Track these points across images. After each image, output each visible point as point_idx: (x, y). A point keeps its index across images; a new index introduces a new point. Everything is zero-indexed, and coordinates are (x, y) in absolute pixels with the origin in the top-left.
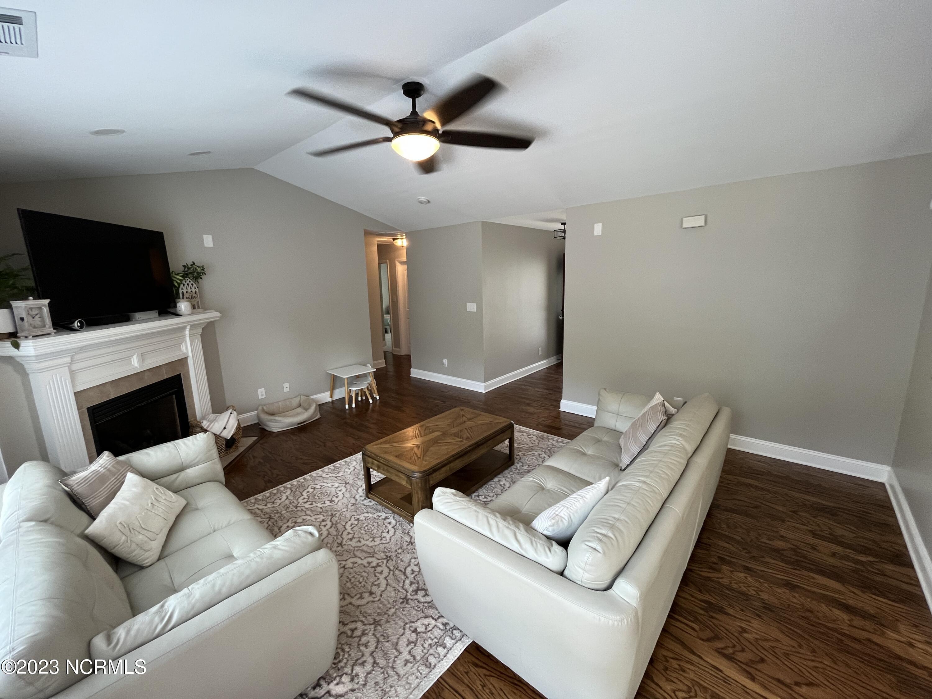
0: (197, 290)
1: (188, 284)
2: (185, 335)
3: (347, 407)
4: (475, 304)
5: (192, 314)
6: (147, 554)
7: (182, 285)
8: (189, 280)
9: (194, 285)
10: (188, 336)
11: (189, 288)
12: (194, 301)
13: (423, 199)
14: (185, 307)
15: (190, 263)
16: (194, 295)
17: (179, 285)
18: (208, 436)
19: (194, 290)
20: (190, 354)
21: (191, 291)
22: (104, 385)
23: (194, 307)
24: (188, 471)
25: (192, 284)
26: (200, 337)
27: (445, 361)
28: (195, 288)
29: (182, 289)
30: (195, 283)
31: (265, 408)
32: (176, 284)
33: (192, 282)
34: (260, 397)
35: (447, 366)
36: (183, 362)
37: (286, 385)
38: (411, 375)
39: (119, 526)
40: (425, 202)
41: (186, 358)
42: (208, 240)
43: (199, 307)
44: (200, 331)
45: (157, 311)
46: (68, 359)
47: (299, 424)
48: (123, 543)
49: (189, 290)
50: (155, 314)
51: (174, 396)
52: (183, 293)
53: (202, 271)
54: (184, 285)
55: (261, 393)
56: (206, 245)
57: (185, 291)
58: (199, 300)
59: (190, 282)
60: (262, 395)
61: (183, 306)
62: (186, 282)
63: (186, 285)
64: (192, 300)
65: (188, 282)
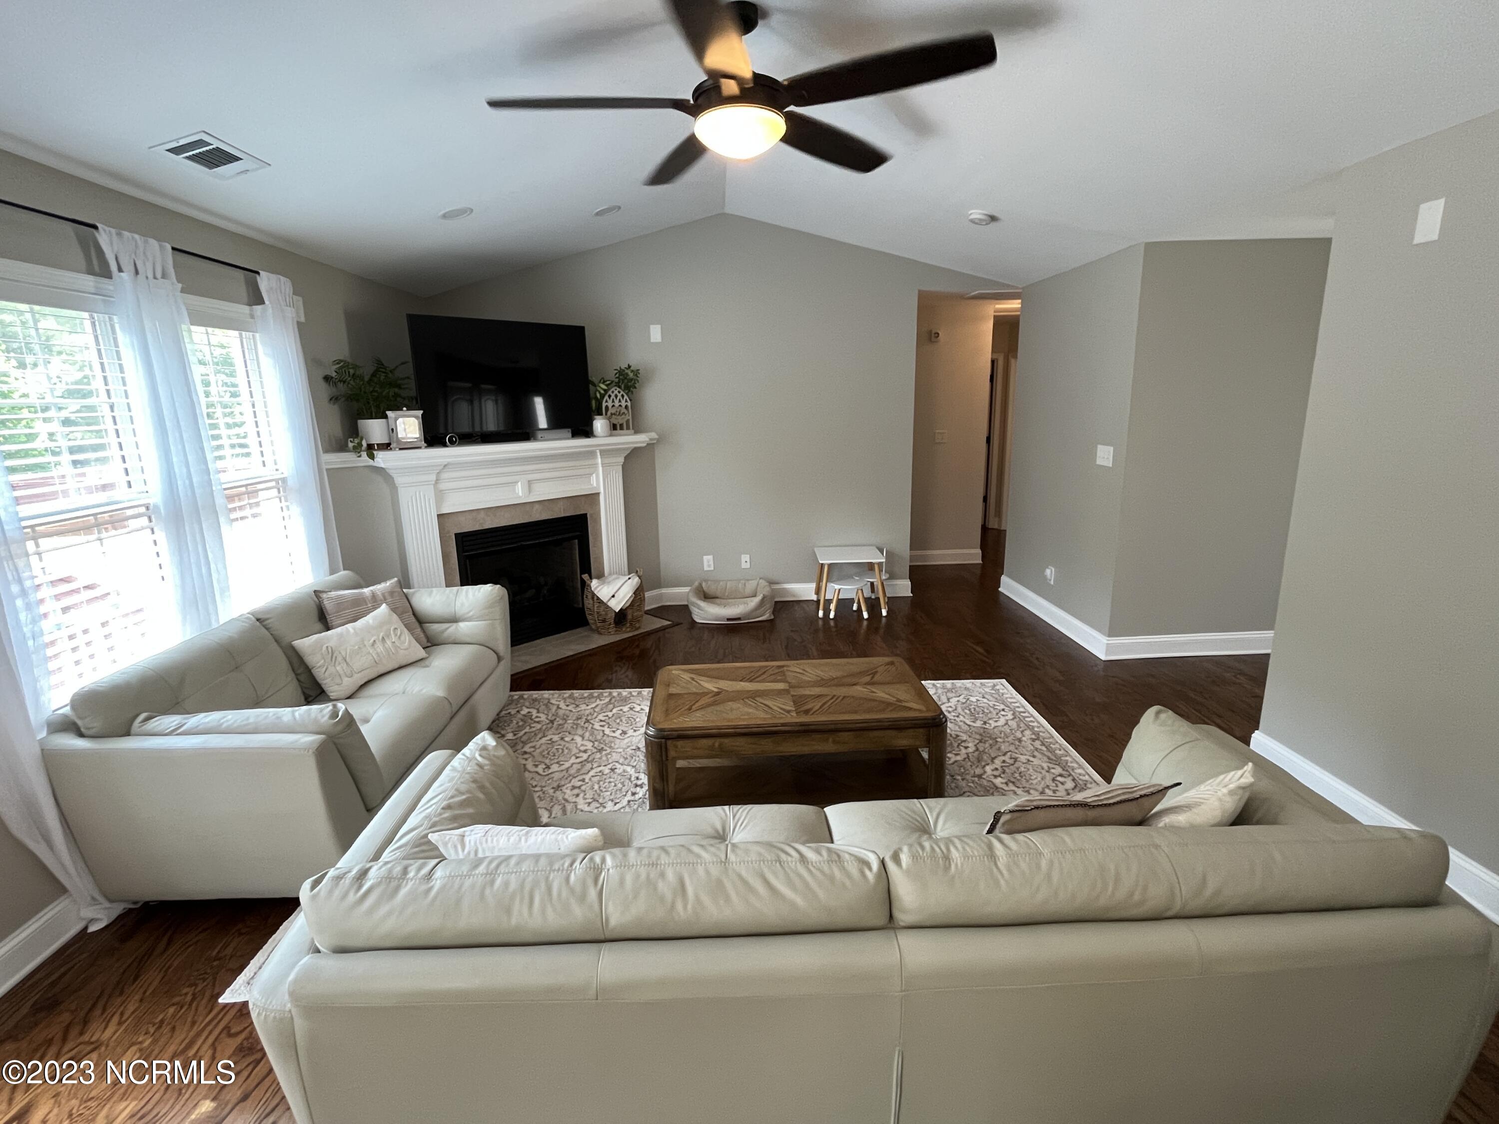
0: (629, 404)
1: (616, 396)
2: (597, 464)
3: (821, 614)
4: (1112, 448)
5: (611, 435)
6: (336, 688)
7: (606, 397)
8: (618, 389)
9: (626, 397)
10: (600, 465)
11: (617, 402)
12: (623, 418)
13: (976, 214)
14: (602, 427)
15: (624, 366)
16: (623, 410)
17: (603, 396)
18: (492, 590)
19: (623, 404)
20: (602, 491)
21: (620, 406)
22: (478, 510)
23: (614, 427)
24: (462, 625)
25: (623, 396)
26: (620, 468)
27: (1049, 572)
28: (626, 401)
29: (606, 401)
30: (627, 394)
31: (704, 585)
32: (598, 395)
33: (622, 392)
34: (706, 568)
35: (1052, 582)
36: (593, 498)
37: (745, 558)
38: (1000, 589)
39: (324, 648)
40: (980, 220)
41: (598, 494)
42: (656, 333)
43: (628, 428)
44: (622, 460)
45: (570, 430)
46: (433, 477)
47: (728, 619)
48: (319, 667)
49: (617, 404)
50: (567, 432)
51: (577, 541)
52: (607, 407)
53: (635, 377)
54: (610, 396)
55: (708, 563)
56: (652, 340)
57: (610, 404)
58: (630, 418)
59: (619, 392)
60: (709, 566)
61: (599, 424)
62: (613, 392)
63: (613, 396)
64: (619, 417)
65: (616, 392)
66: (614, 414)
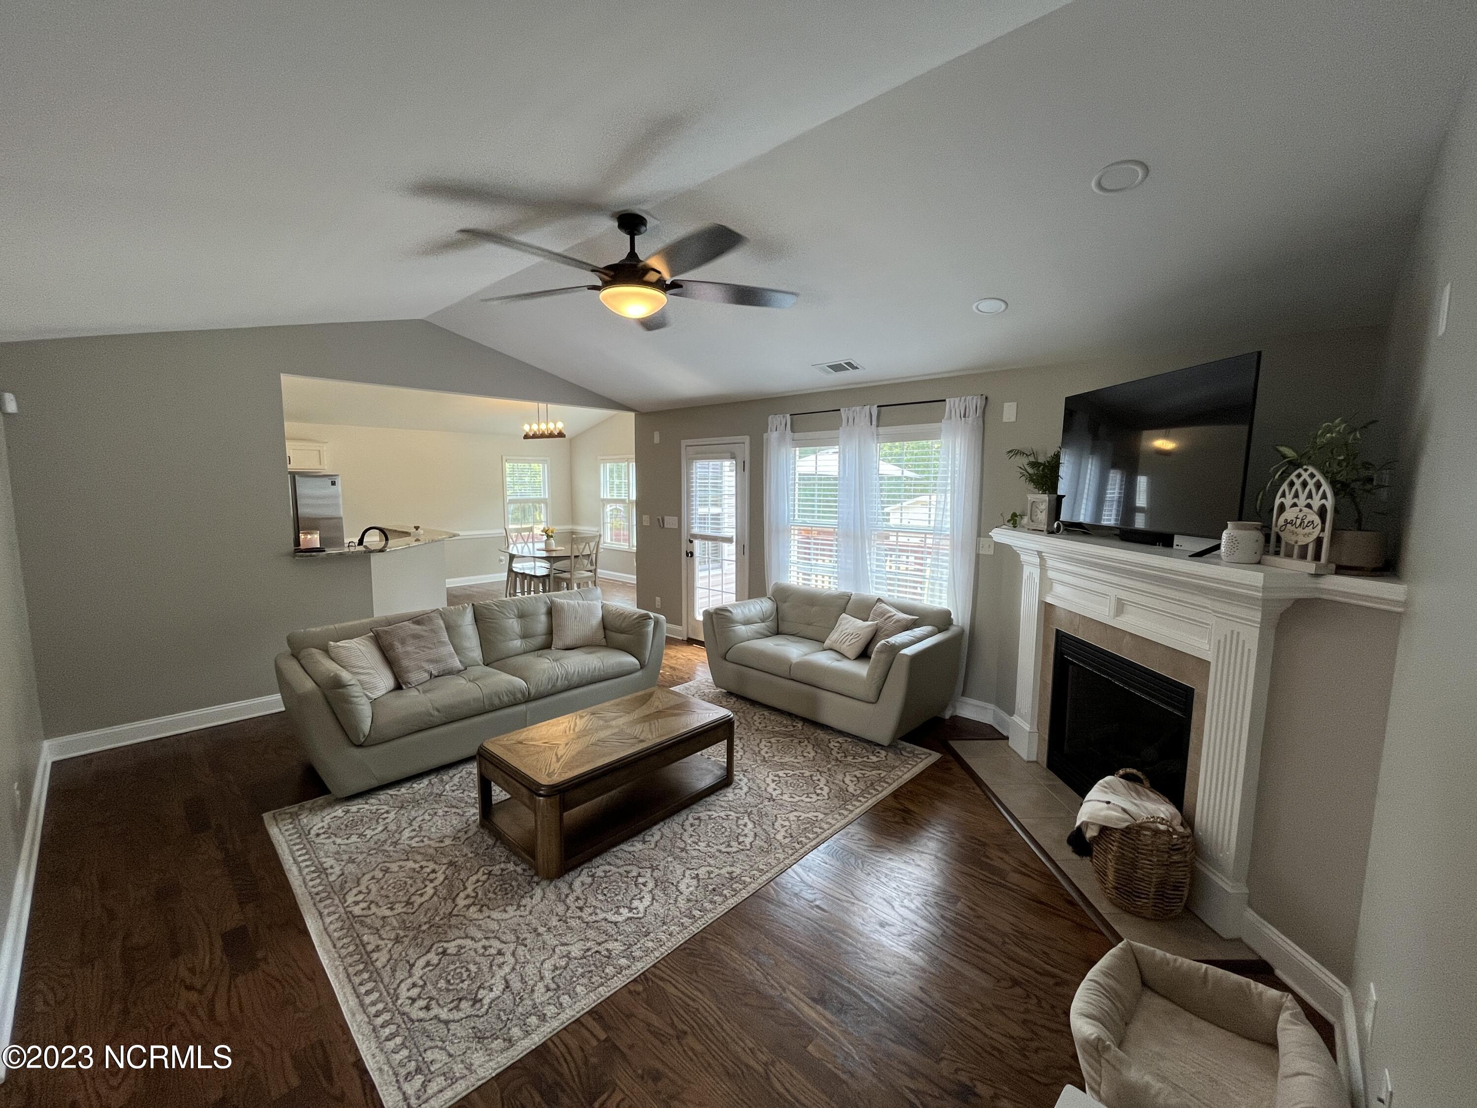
0: (1329, 503)
1: (1304, 484)
7: (1285, 485)
8: (1311, 470)
9: (1324, 487)
11: (1303, 496)
16: (1313, 516)
19: (1317, 501)
21: (1309, 506)
22: (1074, 613)
25: (1318, 486)
26: (1256, 633)
28: (1324, 496)
29: (1283, 495)
33: (1318, 478)
41: (1209, 665)
44: (1257, 617)
49: (1302, 501)
52: (1281, 507)
54: (1292, 484)
57: (1288, 501)
59: (1312, 476)
62: (1299, 476)
63: (1298, 483)
64: (1300, 530)
65: (1305, 476)
66: (1291, 523)
